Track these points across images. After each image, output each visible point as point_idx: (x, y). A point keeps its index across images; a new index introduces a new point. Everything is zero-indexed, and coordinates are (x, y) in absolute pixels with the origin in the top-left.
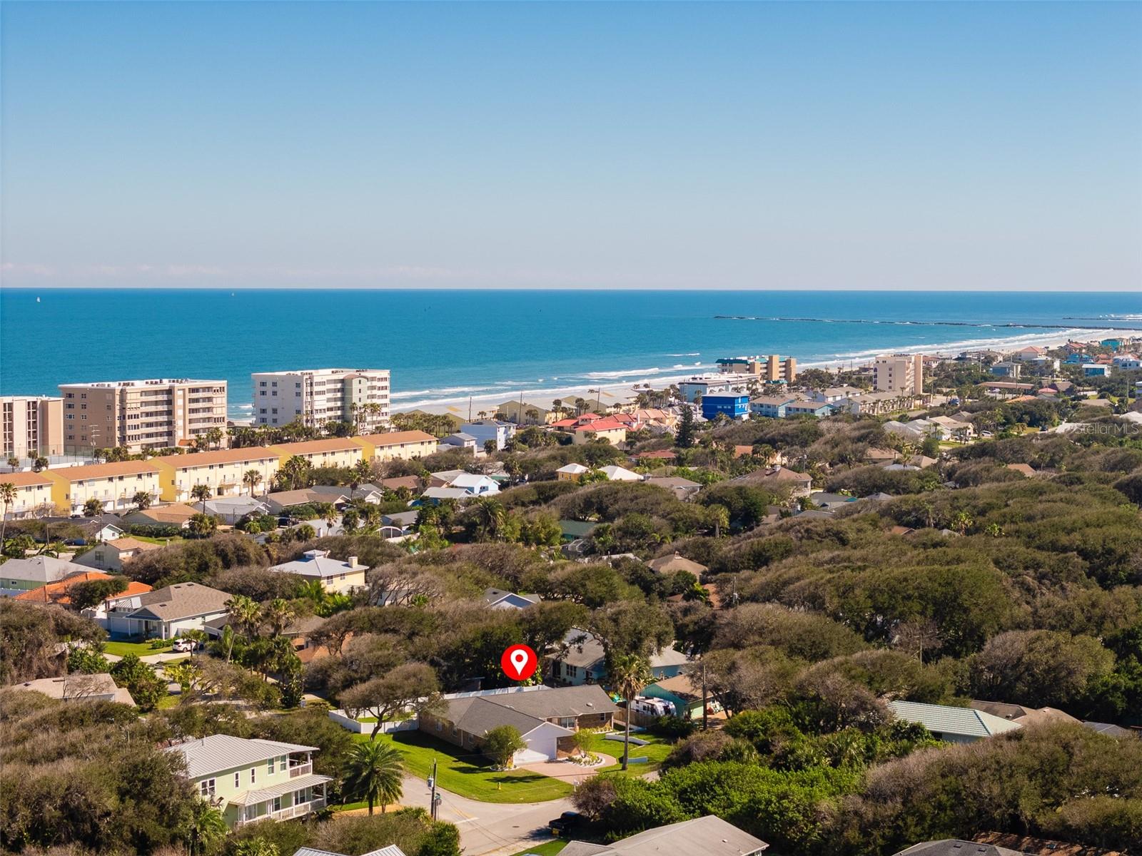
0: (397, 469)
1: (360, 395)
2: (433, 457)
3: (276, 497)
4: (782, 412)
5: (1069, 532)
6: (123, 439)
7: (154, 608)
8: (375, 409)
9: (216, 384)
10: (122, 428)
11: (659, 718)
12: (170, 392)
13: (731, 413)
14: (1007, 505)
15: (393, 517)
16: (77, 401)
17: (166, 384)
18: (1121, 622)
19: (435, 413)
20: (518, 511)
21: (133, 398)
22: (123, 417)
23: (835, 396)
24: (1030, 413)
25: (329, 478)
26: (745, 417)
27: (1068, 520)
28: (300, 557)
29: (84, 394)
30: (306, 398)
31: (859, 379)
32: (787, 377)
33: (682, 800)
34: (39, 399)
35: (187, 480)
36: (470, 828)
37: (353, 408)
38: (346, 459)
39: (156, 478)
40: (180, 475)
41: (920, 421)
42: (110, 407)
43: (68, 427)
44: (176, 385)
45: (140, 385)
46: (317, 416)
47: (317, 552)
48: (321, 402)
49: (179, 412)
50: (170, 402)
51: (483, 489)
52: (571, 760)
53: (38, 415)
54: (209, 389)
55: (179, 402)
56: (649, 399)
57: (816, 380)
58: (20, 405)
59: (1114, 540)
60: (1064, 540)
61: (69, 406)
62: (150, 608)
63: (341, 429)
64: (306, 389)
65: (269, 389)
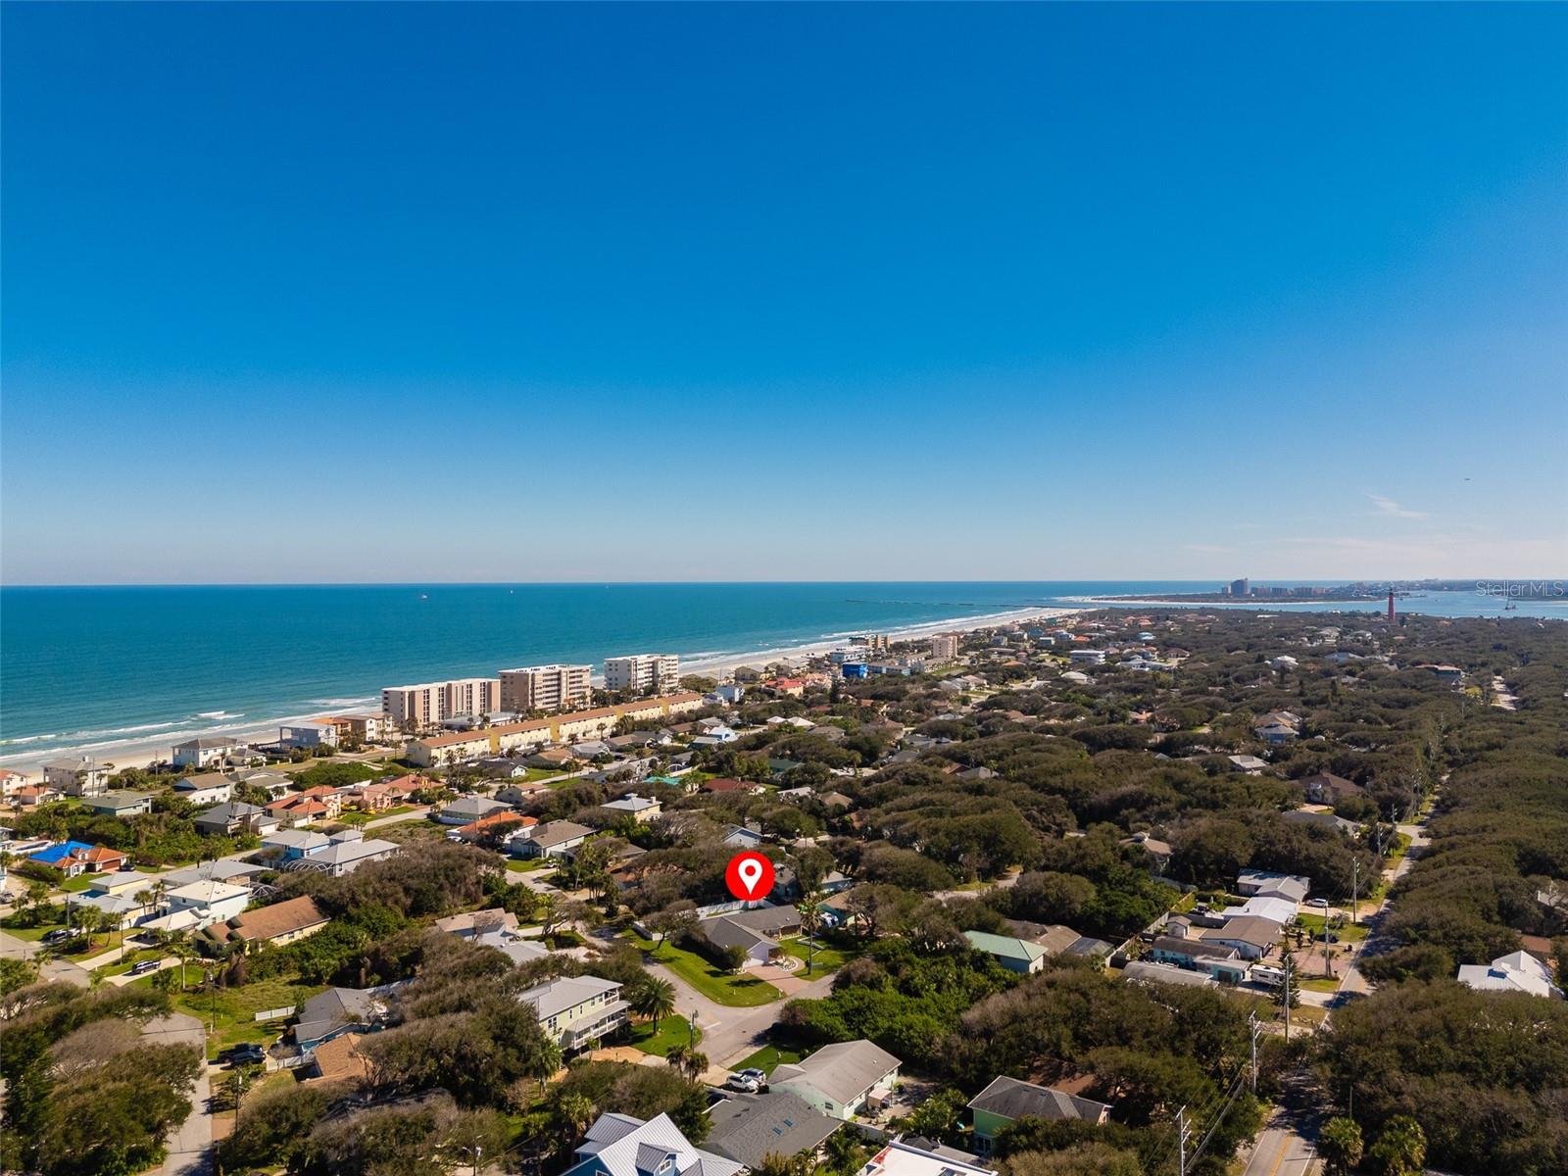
0: (681, 719)
1: (662, 670)
2: (701, 710)
3: (614, 740)
4: (884, 671)
5: (1054, 774)
6: (533, 701)
7: (537, 840)
8: (670, 676)
9: (584, 668)
10: (533, 695)
11: (829, 929)
12: (559, 673)
13: (858, 673)
14: (1015, 753)
15: (677, 757)
16: (508, 680)
17: (558, 668)
18: (1097, 859)
19: (702, 677)
20: (745, 753)
21: (539, 679)
22: (533, 689)
23: (912, 660)
24: (1016, 672)
25: (645, 726)
26: (865, 675)
27: (1051, 766)
28: (622, 797)
29: (512, 676)
30: (633, 673)
31: (921, 646)
32: (885, 646)
33: (847, 1020)
34: (486, 680)
35: (566, 730)
36: (716, 1033)
37: (658, 676)
38: (653, 713)
39: (548, 730)
40: (562, 727)
41: (958, 680)
42: (527, 683)
43: (503, 694)
44: (563, 669)
45: (543, 669)
46: (639, 682)
47: (632, 794)
48: (641, 674)
49: (564, 685)
50: (559, 679)
51: (727, 735)
52: (777, 963)
53: (487, 689)
54: (580, 671)
55: (564, 679)
56: (816, 665)
57: (899, 647)
58: (476, 683)
59: (1080, 783)
60: (1052, 781)
61: (503, 683)
62: (534, 839)
63: (652, 690)
64: (633, 667)
65: (613, 667)
